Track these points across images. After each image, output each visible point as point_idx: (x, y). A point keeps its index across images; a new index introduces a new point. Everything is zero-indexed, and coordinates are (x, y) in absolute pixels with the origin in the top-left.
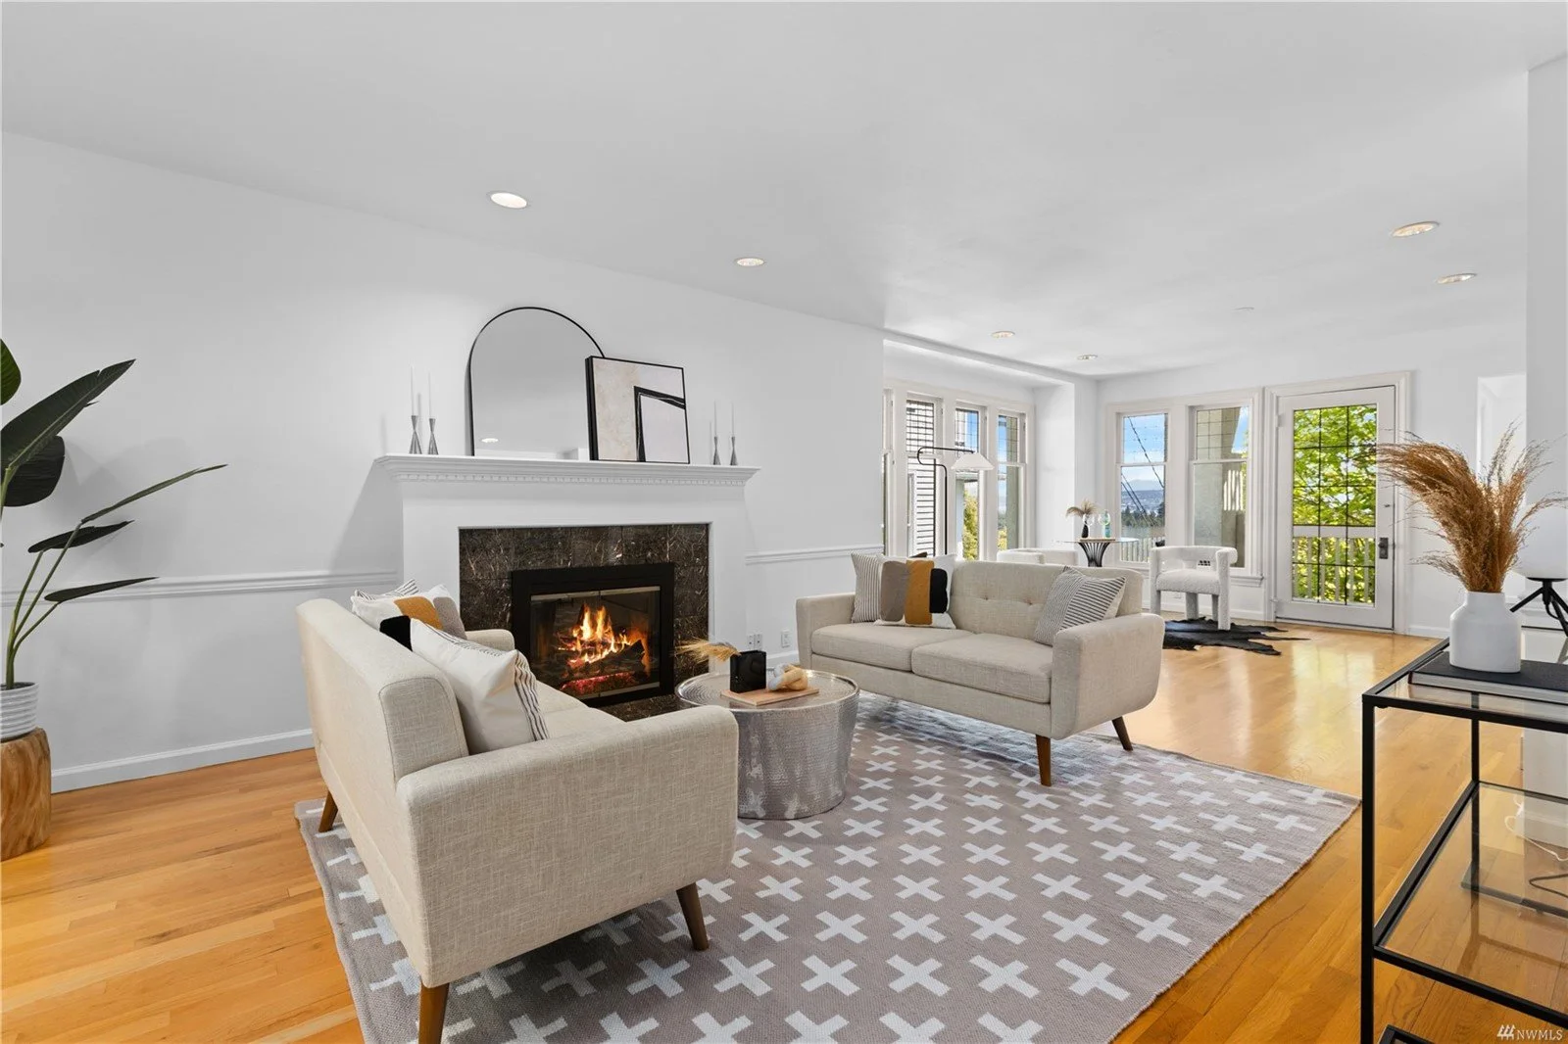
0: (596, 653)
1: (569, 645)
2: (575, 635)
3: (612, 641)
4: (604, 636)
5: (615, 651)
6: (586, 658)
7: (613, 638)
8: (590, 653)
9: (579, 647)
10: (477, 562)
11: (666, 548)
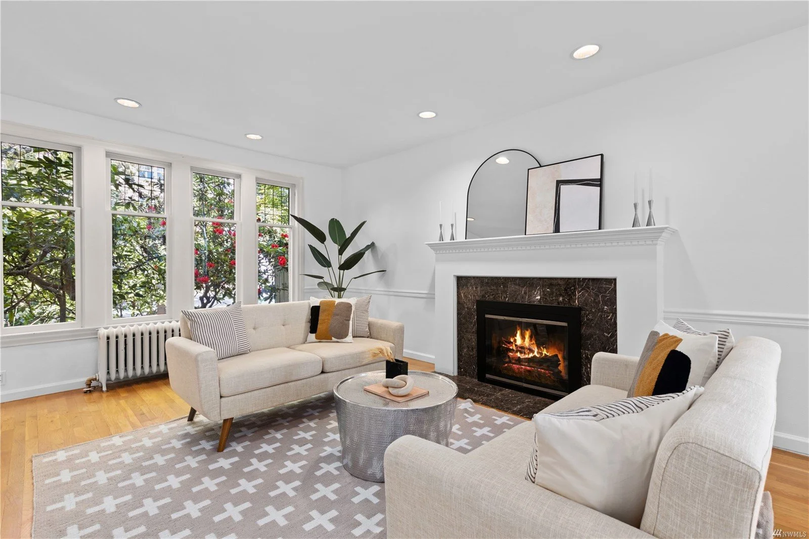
0: (525, 353)
1: (508, 345)
2: (512, 340)
3: (536, 350)
4: (529, 345)
5: (538, 356)
6: (518, 354)
7: (536, 348)
8: (521, 353)
9: (514, 348)
10: (464, 293)
11: (575, 295)
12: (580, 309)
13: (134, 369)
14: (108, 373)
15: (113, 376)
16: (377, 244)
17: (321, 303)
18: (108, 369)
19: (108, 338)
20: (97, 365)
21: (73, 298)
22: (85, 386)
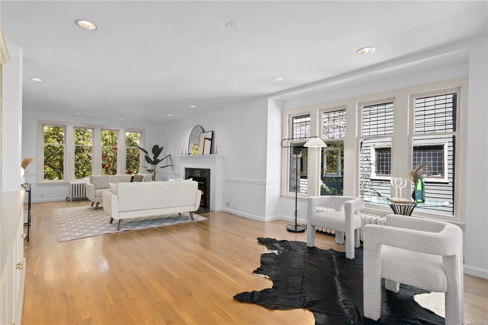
11: (205, 174)
12: (206, 178)
13: (80, 195)
14: (72, 196)
15: (74, 197)
16: (171, 155)
17: (134, 175)
18: (72, 194)
19: (73, 185)
20: (69, 193)
21: (63, 173)
22: (66, 199)
